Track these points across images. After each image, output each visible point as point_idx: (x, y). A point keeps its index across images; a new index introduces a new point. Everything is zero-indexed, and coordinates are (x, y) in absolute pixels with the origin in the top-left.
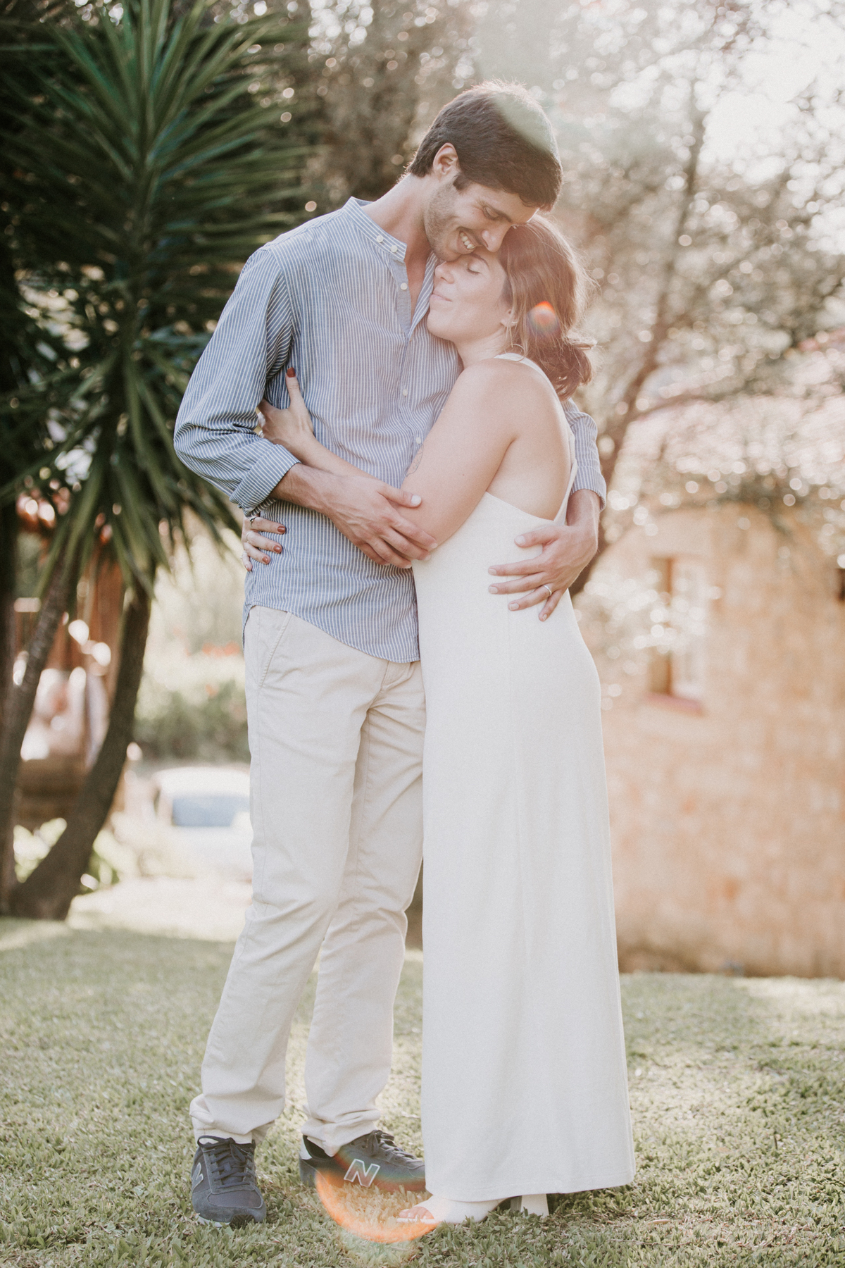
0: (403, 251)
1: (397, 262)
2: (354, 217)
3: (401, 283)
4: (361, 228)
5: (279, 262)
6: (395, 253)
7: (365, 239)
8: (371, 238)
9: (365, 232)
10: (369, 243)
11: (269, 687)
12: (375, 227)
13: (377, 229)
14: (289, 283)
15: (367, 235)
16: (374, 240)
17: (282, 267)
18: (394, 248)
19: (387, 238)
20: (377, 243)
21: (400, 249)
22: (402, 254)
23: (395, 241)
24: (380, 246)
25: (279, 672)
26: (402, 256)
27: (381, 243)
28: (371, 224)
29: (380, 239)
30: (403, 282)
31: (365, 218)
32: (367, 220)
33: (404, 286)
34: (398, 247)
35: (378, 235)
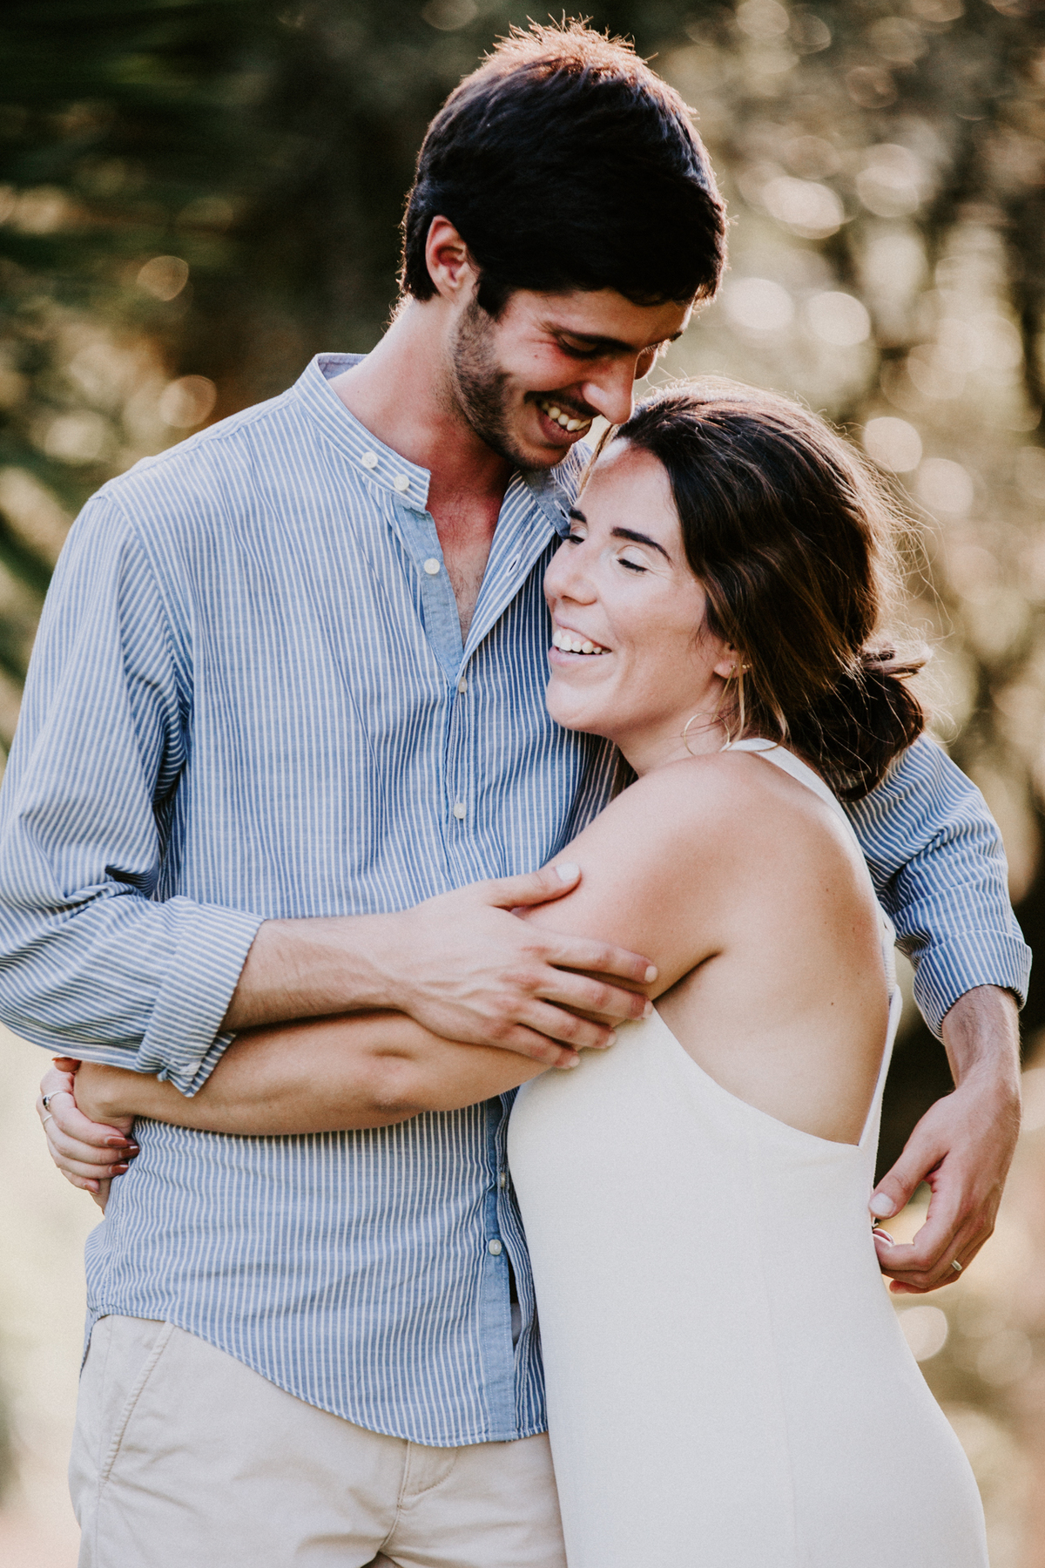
0: (423, 487)
1: (412, 511)
2: (315, 410)
3: (425, 559)
4: (329, 436)
5: (132, 518)
6: (406, 492)
7: (339, 461)
8: (352, 459)
9: (338, 445)
10: (349, 470)
11: (124, 1483)
12: (358, 434)
13: (363, 438)
14: (158, 565)
15: (343, 451)
16: (358, 464)
17: (137, 529)
18: (401, 483)
19: (386, 457)
20: (365, 469)
21: (416, 482)
22: (421, 494)
23: (404, 464)
24: (372, 476)
25: (142, 1451)
26: (420, 500)
27: (374, 469)
28: (350, 426)
29: (370, 459)
30: (429, 556)
31: (337, 413)
32: (342, 418)
33: (432, 566)
34: (410, 479)
35: (365, 451)
